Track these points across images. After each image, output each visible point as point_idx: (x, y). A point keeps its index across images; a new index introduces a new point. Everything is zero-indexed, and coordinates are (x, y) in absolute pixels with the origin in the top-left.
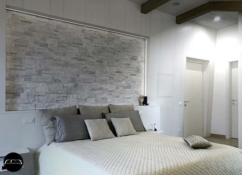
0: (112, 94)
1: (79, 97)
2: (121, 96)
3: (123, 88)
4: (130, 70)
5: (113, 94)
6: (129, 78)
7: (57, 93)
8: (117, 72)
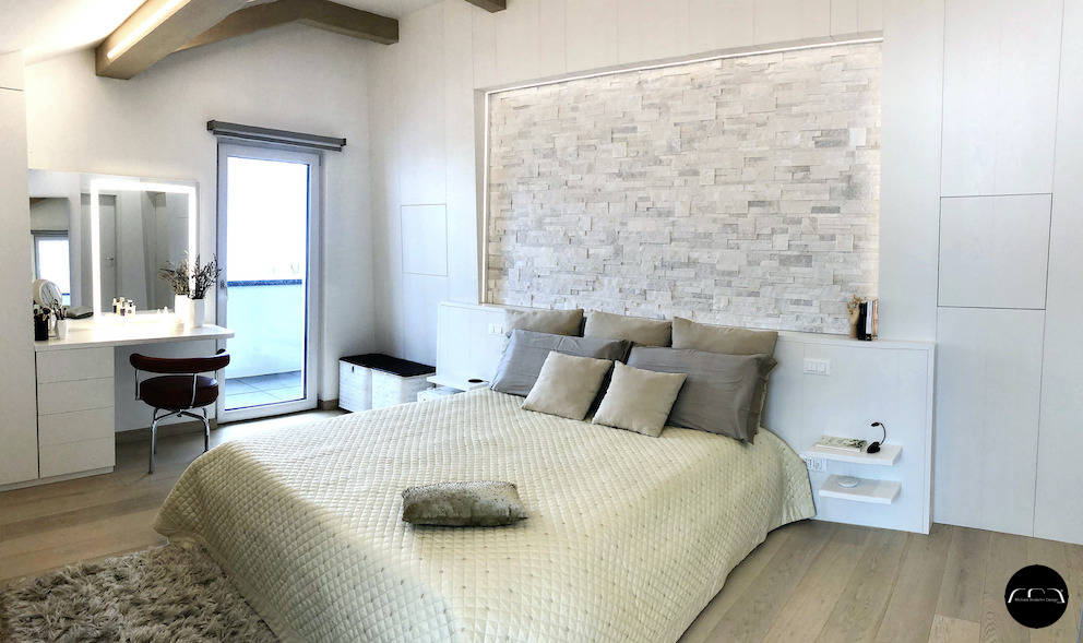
0: (730, 282)
1: (627, 286)
2: (766, 291)
3: (775, 263)
4: (808, 192)
5: (735, 281)
6: (806, 222)
7: (574, 273)
8: (751, 204)
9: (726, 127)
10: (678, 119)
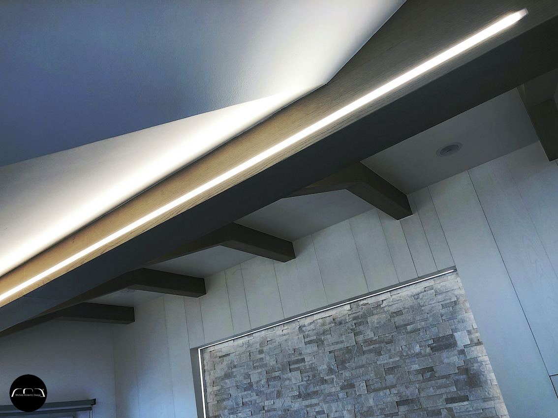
4: (439, 388)
8: (398, 404)
9: (364, 349)
10: (332, 348)
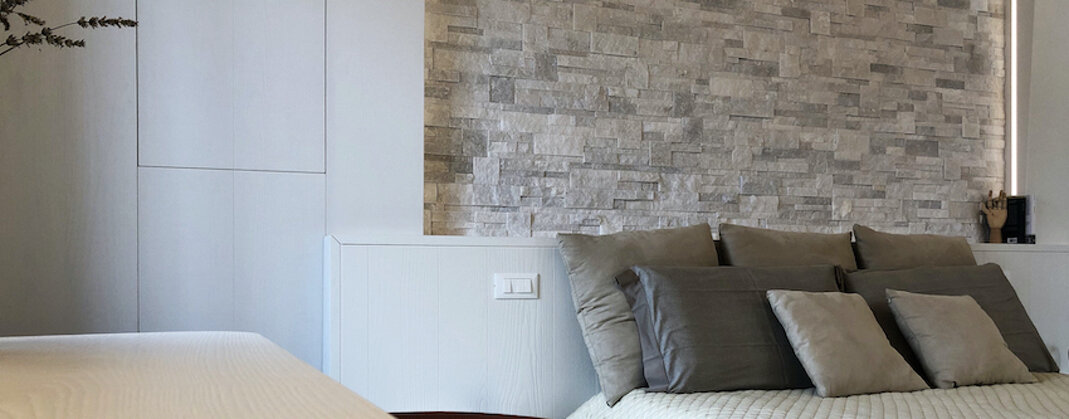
0: (851, 178)
1: (709, 189)
2: (894, 189)
3: (900, 151)
4: (933, 60)
5: (858, 177)
6: (932, 98)
7: (618, 167)
8: (874, 68)
